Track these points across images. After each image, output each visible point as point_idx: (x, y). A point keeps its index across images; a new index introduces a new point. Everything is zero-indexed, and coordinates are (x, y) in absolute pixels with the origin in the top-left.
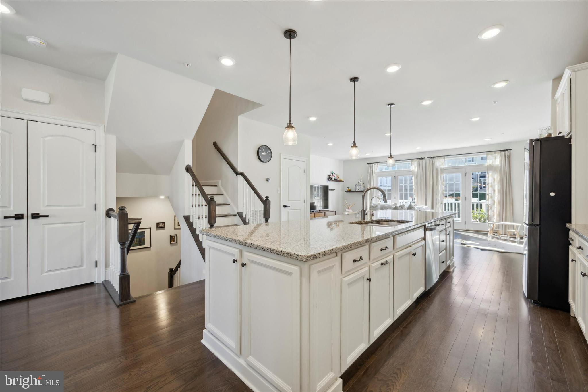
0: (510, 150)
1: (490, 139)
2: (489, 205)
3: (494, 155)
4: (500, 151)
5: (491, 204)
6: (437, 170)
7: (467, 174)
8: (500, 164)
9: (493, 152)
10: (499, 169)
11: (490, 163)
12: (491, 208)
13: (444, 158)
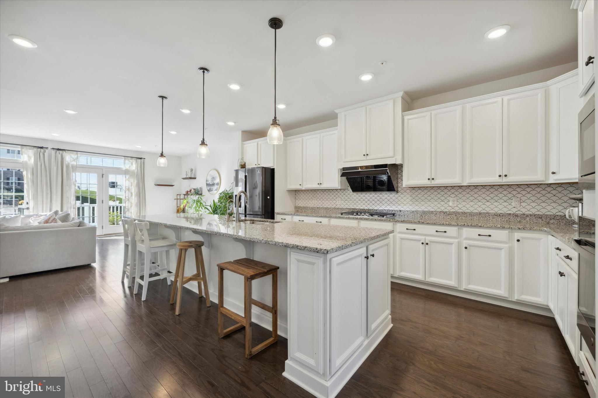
0: (144, 158)
1: (140, 147)
2: (127, 207)
3: (131, 160)
4: (136, 158)
5: (128, 206)
6: (68, 166)
7: (104, 176)
8: (136, 171)
9: (130, 158)
10: (136, 174)
11: (127, 168)
12: (128, 210)
13: (77, 154)
